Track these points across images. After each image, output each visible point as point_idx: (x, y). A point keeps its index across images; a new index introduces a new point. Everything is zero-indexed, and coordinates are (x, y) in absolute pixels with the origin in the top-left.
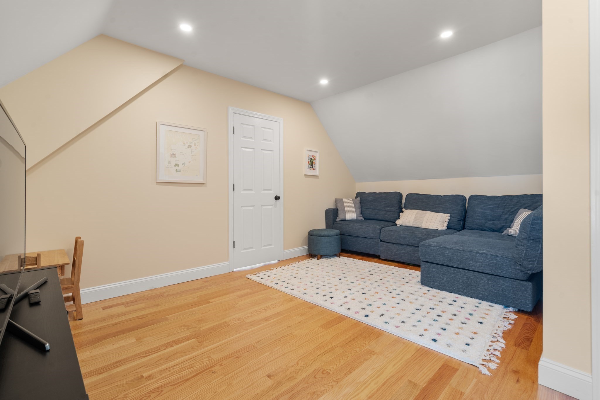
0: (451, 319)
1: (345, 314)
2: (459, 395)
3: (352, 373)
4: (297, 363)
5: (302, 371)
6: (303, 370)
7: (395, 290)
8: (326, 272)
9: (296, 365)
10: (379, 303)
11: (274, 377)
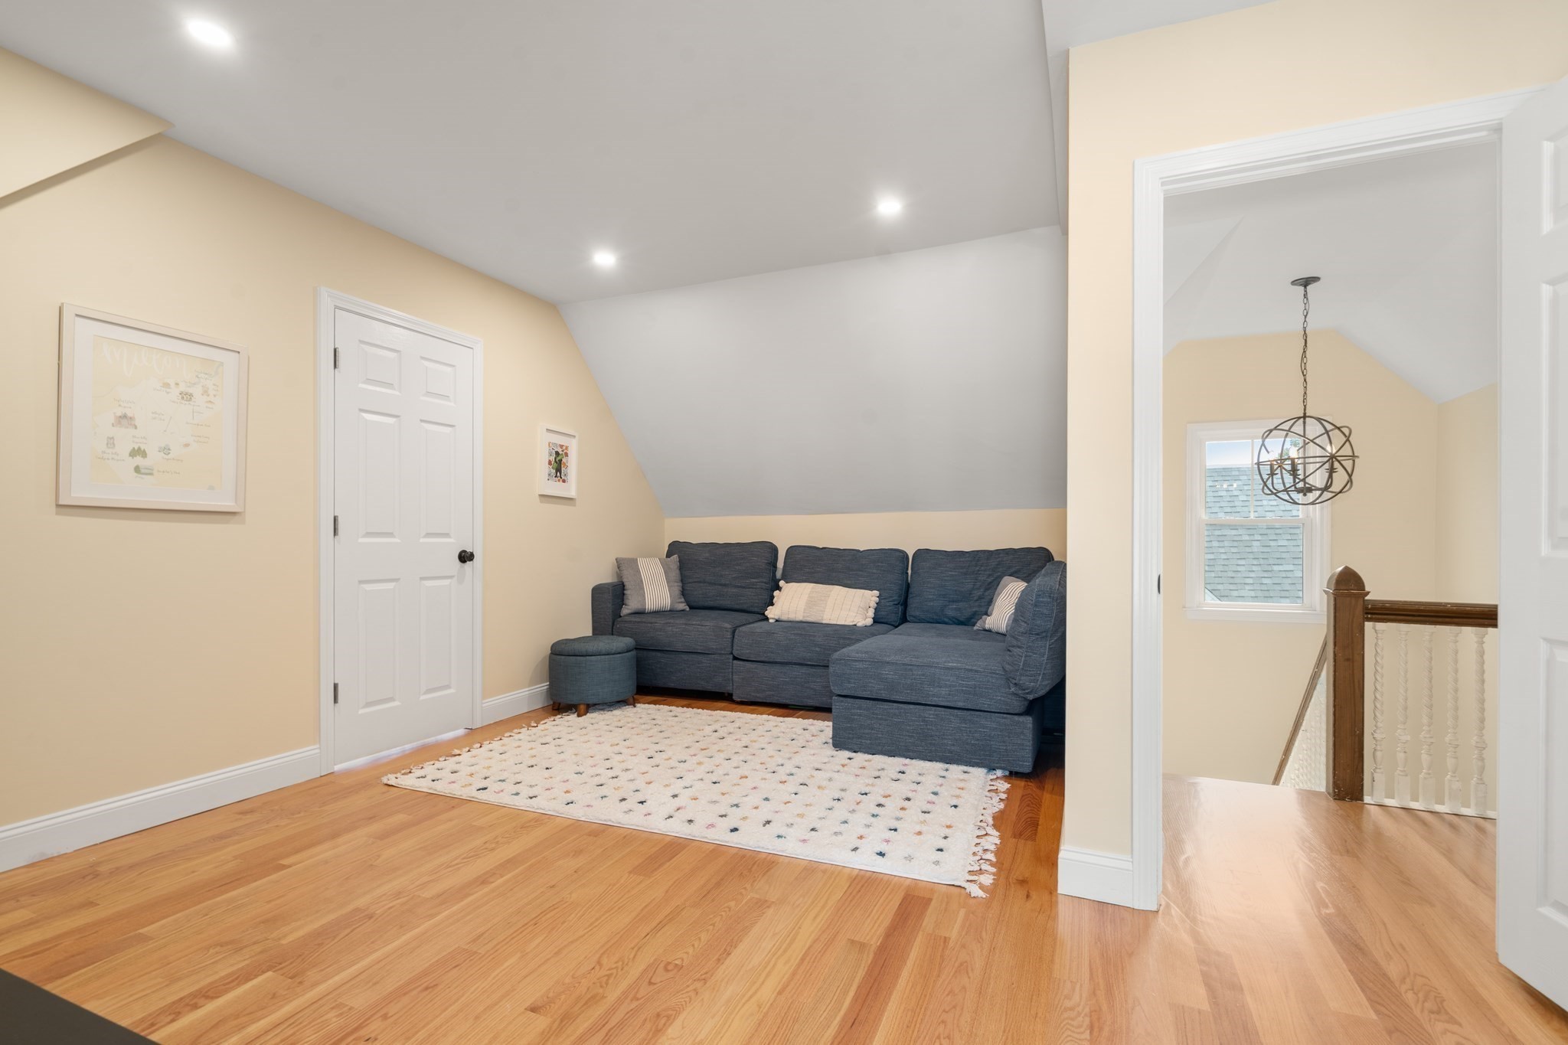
0: (903, 809)
1: (685, 835)
2: (942, 943)
3: (733, 954)
4: (599, 963)
5: (615, 977)
6: (617, 974)
7: (782, 765)
8: (611, 745)
9: (597, 967)
10: (755, 798)
11: (548, 1007)
